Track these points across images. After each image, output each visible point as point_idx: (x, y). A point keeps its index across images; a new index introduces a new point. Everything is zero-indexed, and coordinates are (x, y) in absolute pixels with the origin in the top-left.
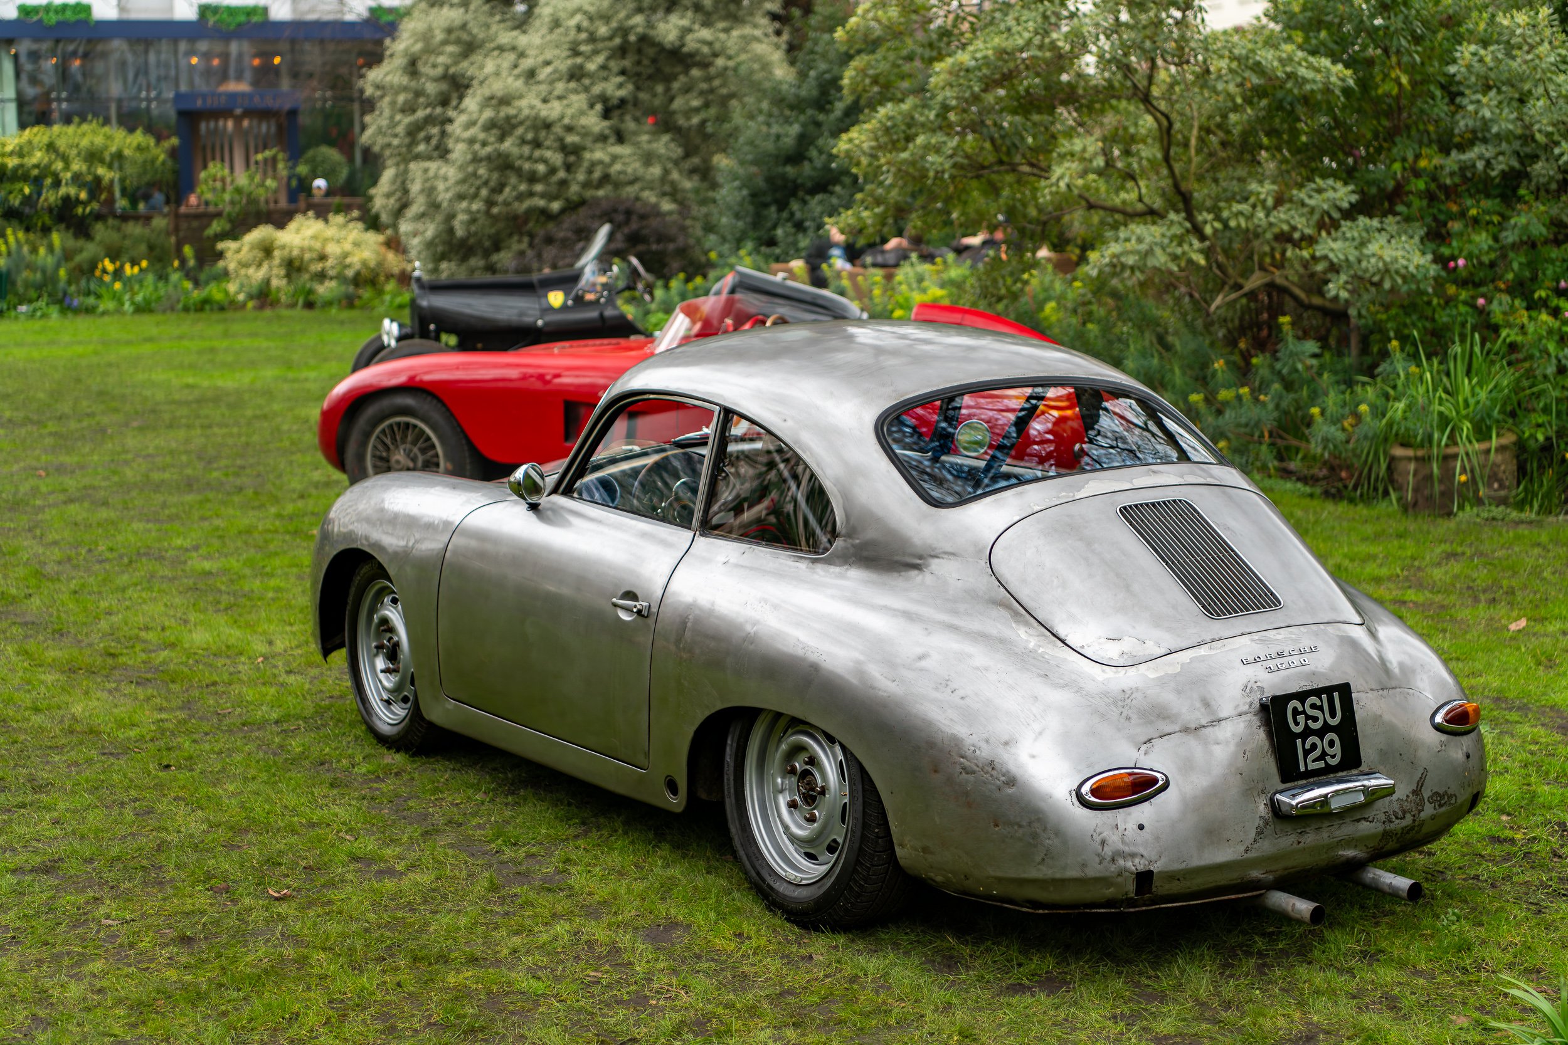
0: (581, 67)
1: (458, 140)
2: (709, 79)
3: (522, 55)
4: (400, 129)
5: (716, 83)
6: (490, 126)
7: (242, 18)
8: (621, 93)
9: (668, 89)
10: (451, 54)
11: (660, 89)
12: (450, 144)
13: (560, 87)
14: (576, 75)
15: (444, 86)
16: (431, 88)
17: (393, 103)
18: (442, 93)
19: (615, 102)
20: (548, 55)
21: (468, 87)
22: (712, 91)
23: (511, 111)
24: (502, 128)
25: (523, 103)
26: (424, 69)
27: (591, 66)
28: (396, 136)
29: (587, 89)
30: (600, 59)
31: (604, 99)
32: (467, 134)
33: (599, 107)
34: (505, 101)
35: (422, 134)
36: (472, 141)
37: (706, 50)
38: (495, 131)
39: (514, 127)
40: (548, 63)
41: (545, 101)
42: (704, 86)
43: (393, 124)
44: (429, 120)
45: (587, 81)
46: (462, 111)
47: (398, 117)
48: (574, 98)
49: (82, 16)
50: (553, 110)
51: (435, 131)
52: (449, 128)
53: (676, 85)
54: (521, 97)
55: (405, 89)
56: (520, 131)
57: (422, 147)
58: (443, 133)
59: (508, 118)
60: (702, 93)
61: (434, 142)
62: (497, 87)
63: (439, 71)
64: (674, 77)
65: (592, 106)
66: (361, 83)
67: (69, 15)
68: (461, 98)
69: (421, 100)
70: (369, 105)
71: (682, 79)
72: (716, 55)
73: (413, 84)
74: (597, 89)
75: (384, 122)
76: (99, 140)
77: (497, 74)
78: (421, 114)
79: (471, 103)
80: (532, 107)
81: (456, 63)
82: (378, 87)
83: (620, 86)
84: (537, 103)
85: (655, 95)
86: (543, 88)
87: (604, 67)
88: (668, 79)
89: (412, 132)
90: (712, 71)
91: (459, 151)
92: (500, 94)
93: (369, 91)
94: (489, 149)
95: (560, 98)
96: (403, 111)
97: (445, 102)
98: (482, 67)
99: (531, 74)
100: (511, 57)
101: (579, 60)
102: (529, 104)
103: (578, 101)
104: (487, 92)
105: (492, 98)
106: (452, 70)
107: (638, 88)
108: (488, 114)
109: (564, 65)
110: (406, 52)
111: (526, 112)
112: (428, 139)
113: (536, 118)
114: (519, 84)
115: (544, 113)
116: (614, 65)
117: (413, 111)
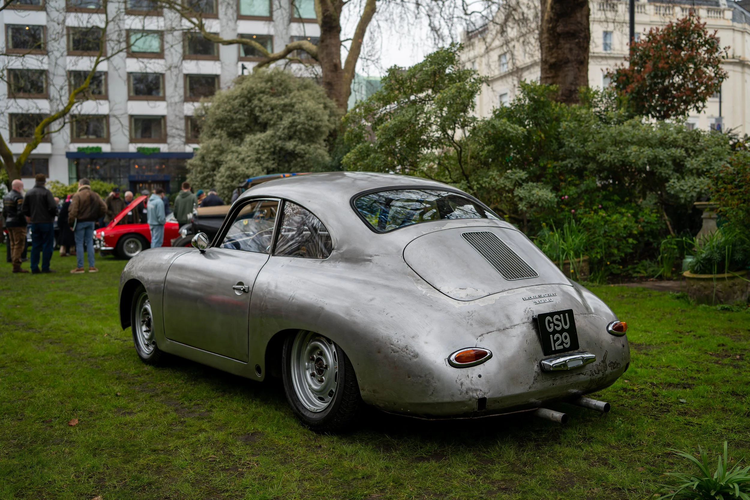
0: (260, 158)
1: (218, 182)
2: (304, 161)
3: (240, 154)
4: (199, 179)
5: (306, 163)
6: (229, 177)
7: (151, 152)
8: (273, 166)
9: (289, 165)
10: (216, 154)
11: (286, 165)
12: (215, 183)
13: (252, 164)
14: (258, 160)
15: (214, 165)
16: (209, 165)
17: (196, 170)
18: (212, 167)
19: (271, 169)
20: (249, 153)
21: (221, 164)
22: (304, 165)
23: (236, 172)
24: (233, 178)
25: (240, 169)
26: (206, 159)
27: (263, 158)
28: (197, 181)
29: (261, 165)
30: (266, 155)
31: (267, 168)
32: (221, 180)
33: (265, 171)
34: (234, 169)
35: (206, 181)
36: (222, 182)
37: (302, 152)
38: (230, 179)
39: (237, 177)
40: (249, 156)
41: (247, 168)
42: (302, 164)
43: (196, 177)
44: (209, 176)
45: (262, 162)
46: (219, 172)
47: (198, 175)
48: (257, 168)
49: (98, 151)
50: (250, 171)
51: (210, 179)
52: (215, 178)
53: (292, 164)
54: (239, 167)
55: (200, 166)
56: (239, 179)
57: (206, 185)
58: (213, 180)
59: (235, 174)
60: (301, 166)
61: (210, 183)
62: (232, 164)
63: (212, 160)
64: (291, 161)
65: (263, 171)
66: (185, 164)
67: (94, 151)
68: (219, 168)
69: (206, 169)
70: (187, 171)
71: (294, 162)
72: (305, 154)
73: (203, 164)
74: (265, 165)
75: (193, 177)
76: (98, 186)
77: (231, 160)
78: (205, 174)
79: (222, 169)
80: (243, 171)
81: (217, 157)
82: (191, 165)
83: (273, 164)
84: (245, 169)
85: (284, 167)
86: (247, 164)
87: (267, 158)
88: (289, 162)
89: (203, 180)
90: (305, 159)
91: (218, 185)
92: (232, 166)
93: (188, 167)
94: (228, 185)
95: (252, 168)
96: (199, 173)
97: (214, 170)
98: (226, 157)
99: (243, 160)
100: (236, 155)
101: (259, 156)
102: (242, 169)
103: (259, 168)
104: (228, 166)
105: (229, 168)
106: (216, 159)
107: (279, 165)
108: (228, 173)
109: (254, 157)
110: (201, 154)
111: (241, 172)
112: (208, 182)
113: (244, 174)
114: (239, 163)
115: (247, 172)
116: (271, 157)
117: (203, 173)
